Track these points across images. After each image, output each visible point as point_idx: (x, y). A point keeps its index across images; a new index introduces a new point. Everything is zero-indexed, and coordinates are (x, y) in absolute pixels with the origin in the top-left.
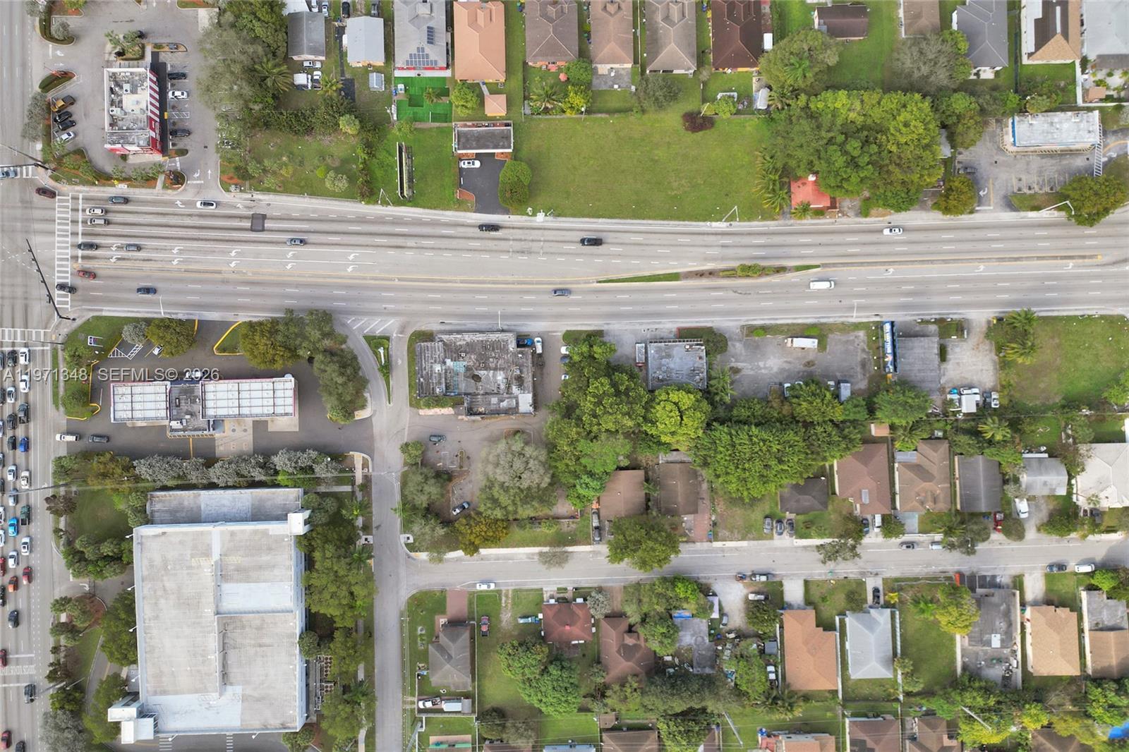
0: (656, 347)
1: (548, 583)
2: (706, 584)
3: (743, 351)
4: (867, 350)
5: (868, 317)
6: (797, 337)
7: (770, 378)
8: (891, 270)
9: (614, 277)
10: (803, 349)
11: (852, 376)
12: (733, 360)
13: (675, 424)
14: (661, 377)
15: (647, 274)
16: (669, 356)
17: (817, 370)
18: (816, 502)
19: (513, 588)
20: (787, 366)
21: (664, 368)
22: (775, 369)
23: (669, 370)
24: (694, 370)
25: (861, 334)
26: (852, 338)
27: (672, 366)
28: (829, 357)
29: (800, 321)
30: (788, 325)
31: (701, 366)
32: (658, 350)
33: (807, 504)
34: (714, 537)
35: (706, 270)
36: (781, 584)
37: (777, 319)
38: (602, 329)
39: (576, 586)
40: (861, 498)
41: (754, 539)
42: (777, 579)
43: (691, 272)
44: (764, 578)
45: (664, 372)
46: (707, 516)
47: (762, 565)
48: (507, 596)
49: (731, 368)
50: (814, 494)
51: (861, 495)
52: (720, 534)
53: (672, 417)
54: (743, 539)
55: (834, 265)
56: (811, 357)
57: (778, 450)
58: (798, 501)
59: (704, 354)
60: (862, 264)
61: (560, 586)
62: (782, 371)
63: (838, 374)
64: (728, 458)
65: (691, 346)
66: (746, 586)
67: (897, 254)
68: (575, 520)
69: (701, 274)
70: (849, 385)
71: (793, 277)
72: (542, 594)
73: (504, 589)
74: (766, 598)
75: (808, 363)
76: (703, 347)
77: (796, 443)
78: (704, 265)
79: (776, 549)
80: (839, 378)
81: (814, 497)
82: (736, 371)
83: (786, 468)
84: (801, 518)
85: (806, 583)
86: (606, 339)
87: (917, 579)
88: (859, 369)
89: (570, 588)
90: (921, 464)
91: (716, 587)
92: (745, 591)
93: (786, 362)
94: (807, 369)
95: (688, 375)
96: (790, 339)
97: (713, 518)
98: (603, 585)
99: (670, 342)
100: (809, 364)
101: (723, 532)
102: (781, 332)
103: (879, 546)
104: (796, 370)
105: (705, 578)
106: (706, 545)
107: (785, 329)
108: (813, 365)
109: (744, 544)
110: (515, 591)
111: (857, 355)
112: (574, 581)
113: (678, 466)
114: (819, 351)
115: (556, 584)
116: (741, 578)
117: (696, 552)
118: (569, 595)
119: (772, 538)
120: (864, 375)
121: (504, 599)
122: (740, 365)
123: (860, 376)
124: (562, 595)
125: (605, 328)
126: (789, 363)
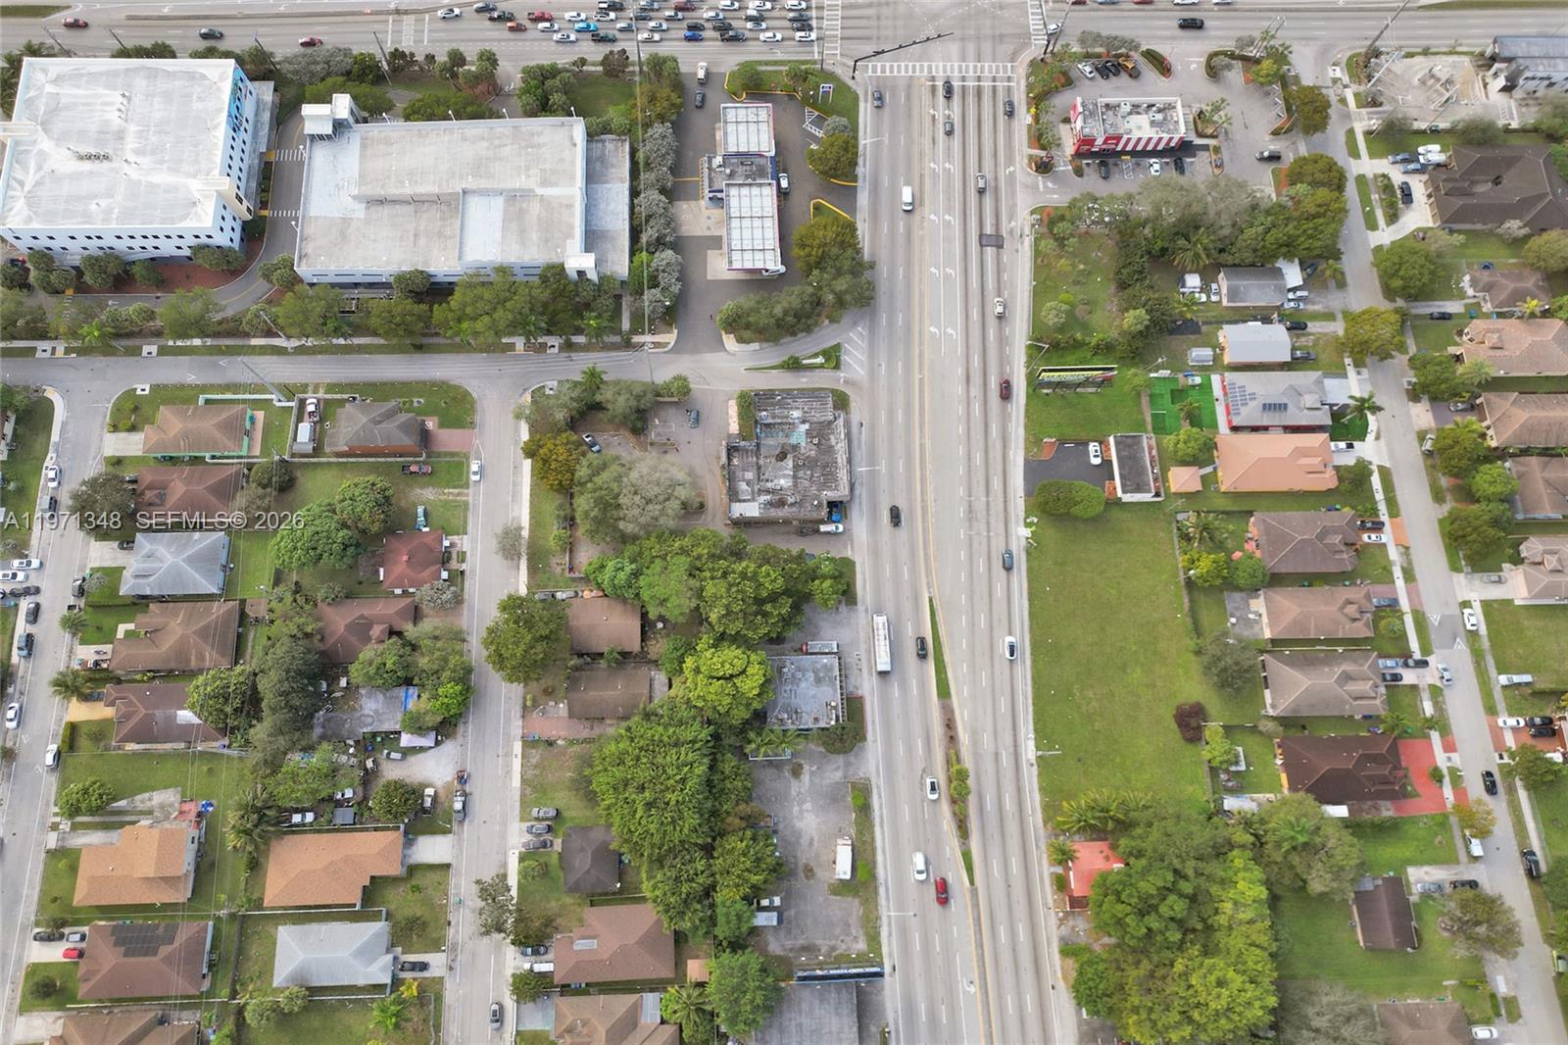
0: (832, 666)
1: (474, 541)
2: (455, 733)
3: (828, 781)
4: (834, 954)
5: (891, 955)
6: (853, 850)
7: (785, 818)
8: (972, 989)
9: (939, 617)
10: (834, 862)
11: (789, 932)
12: (814, 768)
13: (710, 669)
14: (785, 670)
15: (947, 658)
16: (818, 681)
17: (800, 882)
18: (579, 875)
19: (471, 502)
20: (804, 841)
21: (799, 675)
22: (798, 825)
23: (795, 681)
24: (796, 712)
25: (862, 945)
26: (854, 931)
27: (803, 685)
28: (821, 899)
29: (880, 858)
30: (873, 839)
31: (803, 721)
32: (828, 668)
33: (577, 863)
34: (529, 743)
35: (957, 733)
36: (446, 832)
37: (882, 827)
38: (859, 604)
39: (467, 573)
40: (583, 938)
41: (523, 796)
42: (455, 828)
43: (952, 712)
44: (458, 806)
45: (793, 675)
46: (562, 733)
47: (481, 806)
48: (458, 494)
49: (800, 766)
50: (592, 871)
51: (589, 938)
52: (534, 751)
53: (723, 666)
54: (523, 780)
55: (976, 905)
56: (820, 873)
57: (668, 804)
58: (582, 850)
59: (822, 725)
60: (980, 945)
61: (468, 554)
62: (798, 835)
63: (792, 912)
64: (656, 738)
65: (835, 708)
66: (448, 786)
67: (1000, 997)
68: (567, 571)
69: (950, 725)
70: (775, 923)
71: (952, 849)
72: (458, 534)
73: (471, 490)
74: (425, 811)
75: (811, 870)
76: (833, 723)
77: (678, 828)
78: (964, 728)
79: (504, 824)
80: (786, 914)
81: (588, 872)
82: (796, 772)
83: (638, 816)
84: (554, 860)
85: (448, 866)
86: (843, 608)
87: (437, 1028)
88: (801, 942)
89: (464, 567)
90: (638, 1029)
91: (449, 747)
92: (439, 784)
93: (812, 840)
94: (801, 868)
95: (789, 705)
96: (850, 842)
97: (559, 742)
98: (466, 604)
99: (841, 681)
100: (809, 872)
101: (536, 756)
102: (860, 832)
103: (499, 973)
104: (799, 854)
105: (466, 731)
106: (519, 732)
107: (867, 838)
108: (807, 877)
109: (516, 782)
110: (466, 504)
111: (825, 939)
112: (473, 571)
113: (646, 691)
114: (830, 885)
115: (472, 550)
116: (462, 779)
117: (508, 721)
118: (454, 564)
119: (522, 819)
120: (791, 950)
121: (456, 491)
122: (806, 777)
123: (789, 944)
124: (454, 556)
125: (860, 607)
126: (811, 843)
